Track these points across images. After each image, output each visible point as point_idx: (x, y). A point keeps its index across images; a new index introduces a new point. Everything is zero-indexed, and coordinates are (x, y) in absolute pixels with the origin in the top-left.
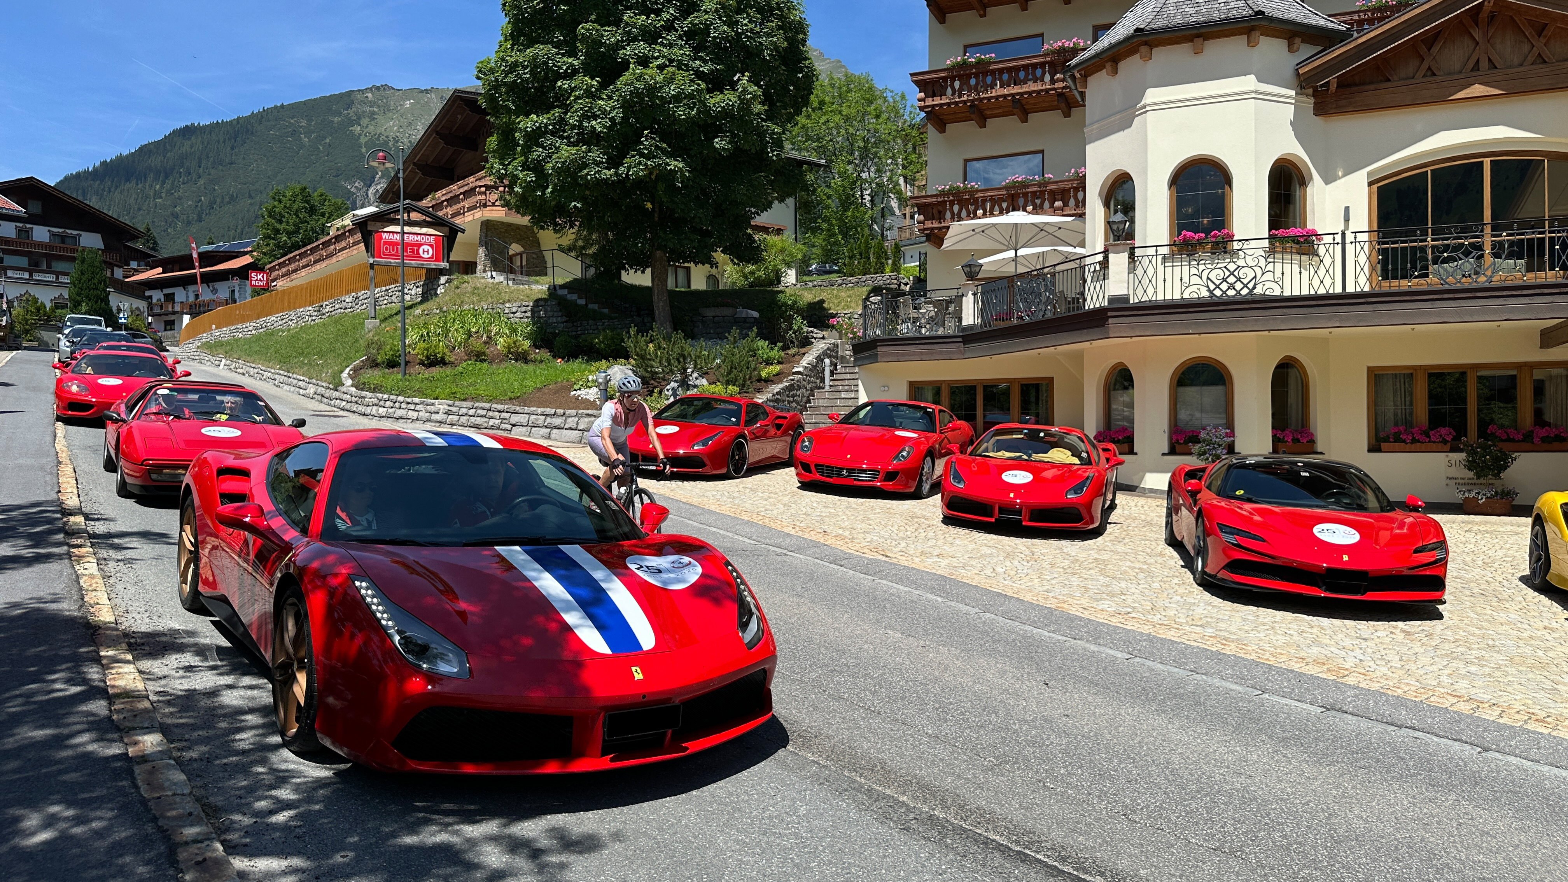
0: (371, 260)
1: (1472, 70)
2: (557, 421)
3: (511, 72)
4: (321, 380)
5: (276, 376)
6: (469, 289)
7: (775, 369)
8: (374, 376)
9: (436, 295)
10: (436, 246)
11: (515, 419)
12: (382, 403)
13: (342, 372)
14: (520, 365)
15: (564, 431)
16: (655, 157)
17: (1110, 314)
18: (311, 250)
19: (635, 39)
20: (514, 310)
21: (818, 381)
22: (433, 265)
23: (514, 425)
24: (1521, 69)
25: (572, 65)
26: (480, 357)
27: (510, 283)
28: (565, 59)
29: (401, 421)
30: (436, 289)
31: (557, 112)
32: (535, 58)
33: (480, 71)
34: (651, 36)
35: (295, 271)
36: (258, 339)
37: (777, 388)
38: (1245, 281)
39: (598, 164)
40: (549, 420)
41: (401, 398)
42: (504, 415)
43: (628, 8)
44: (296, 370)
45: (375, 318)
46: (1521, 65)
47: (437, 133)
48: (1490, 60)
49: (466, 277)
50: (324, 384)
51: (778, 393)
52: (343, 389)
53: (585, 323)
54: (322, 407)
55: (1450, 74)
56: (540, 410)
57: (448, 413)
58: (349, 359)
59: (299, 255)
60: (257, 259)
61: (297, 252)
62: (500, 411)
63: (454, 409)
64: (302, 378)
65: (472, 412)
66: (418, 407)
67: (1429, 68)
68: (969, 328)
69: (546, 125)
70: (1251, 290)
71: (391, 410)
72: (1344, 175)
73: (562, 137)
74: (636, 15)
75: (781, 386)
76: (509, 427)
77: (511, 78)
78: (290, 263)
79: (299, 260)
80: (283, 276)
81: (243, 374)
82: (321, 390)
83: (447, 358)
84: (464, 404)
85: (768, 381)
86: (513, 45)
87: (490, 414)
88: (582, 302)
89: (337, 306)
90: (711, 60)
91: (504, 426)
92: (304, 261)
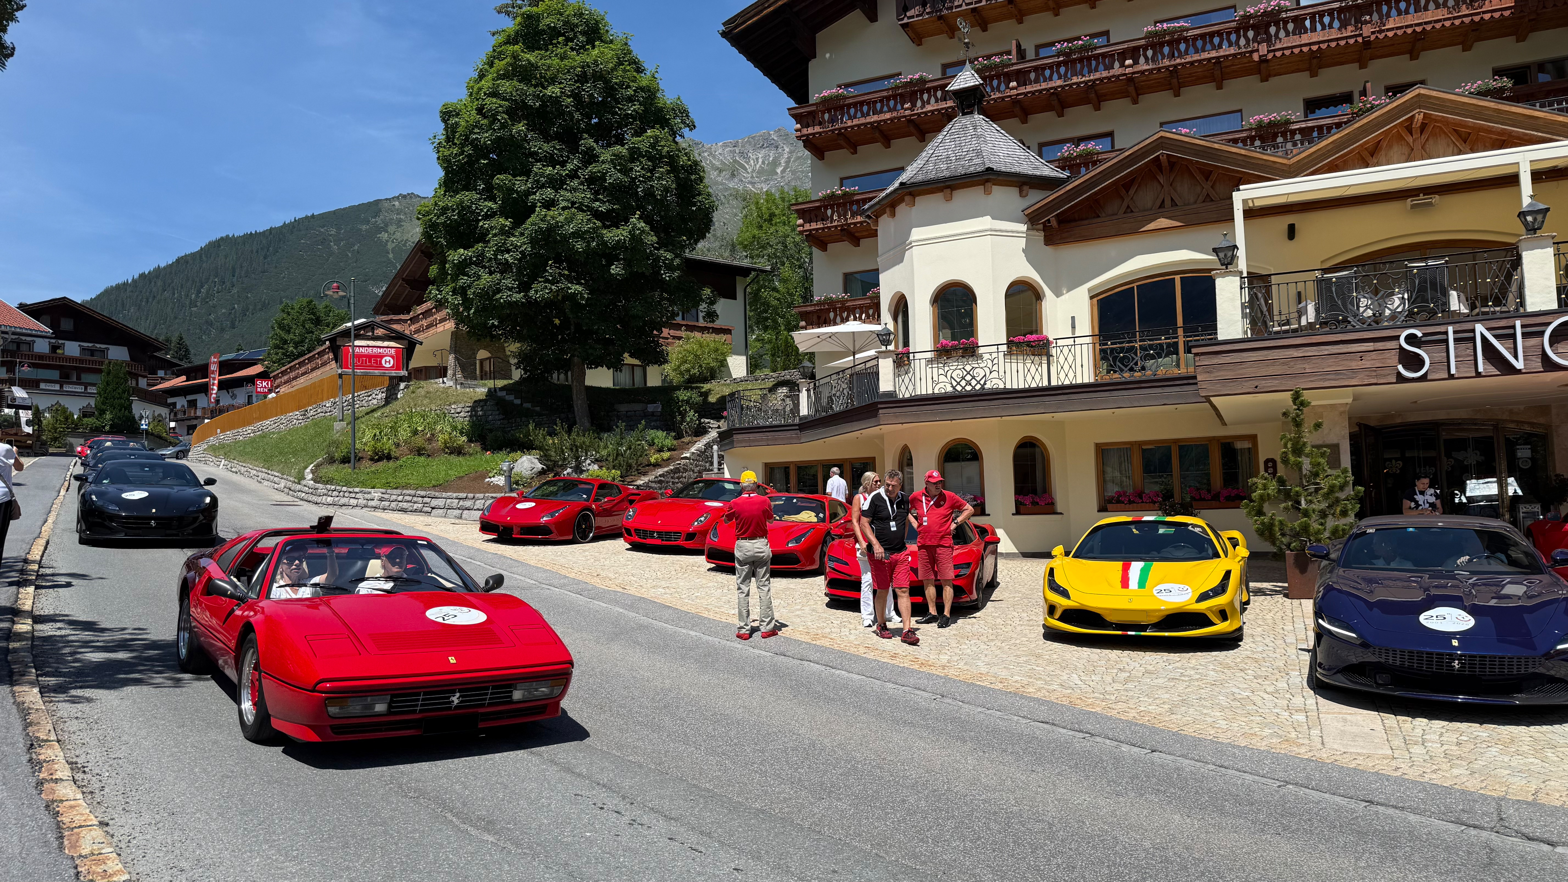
0: (340, 371)
1: (1160, 207)
2: (468, 503)
3: (442, 214)
4: (290, 476)
5: (260, 474)
6: (423, 393)
7: (666, 455)
8: (331, 470)
9: (397, 398)
10: (396, 358)
11: (434, 503)
12: (330, 493)
13: (306, 468)
14: (454, 459)
15: (473, 512)
16: (558, 282)
17: (880, 406)
18: (308, 359)
19: (543, 186)
20: (459, 410)
21: (707, 465)
22: (394, 373)
23: (433, 508)
24: (1195, 206)
25: (492, 209)
26: (420, 452)
27: (458, 387)
28: (486, 203)
29: (344, 507)
30: (397, 394)
31: (479, 246)
32: (462, 202)
33: (419, 213)
34: (557, 183)
35: (295, 378)
36: (253, 441)
37: (660, 471)
38: (978, 379)
39: (510, 289)
40: (461, 503)
41: (344, 489)
42: (427, 500)
43: (537, 161)
44: (274, 467)
45: (342, 420)
46: (1195, 202)
47: (422, 252)
48: (1172, 199)
49: (422, 383)
50: (292, 479)
51: (660, 476)
52: (304, 482)
53: (518, 420)
54: (290, 498)
55: (1145, 210)
56: (455, 495)
57: (381, 500)
58: (314, 457)
59: (299, 364)
60: (267, 367)
61: (297, 362)
62: (423, 497)
63: (386, 496)
64: (277, 474)
65: (400, 498)
66: (358, 496)
67: (1128, 207)
68: (805, 417)
69: (471, 258)
70: (983, 386)
71: (336, 499)
72: (1068, 292)
73: (484, 267)
74: (544, 166)
75: (666, 469)
76: (429, 510)
77: (442, 219)
78: (291, 372)
79: (298, 369)
80: (285, 383)
81: (236, 473)
82: (289, 484)
83: (393, 454)
84: (395, 492)
85: (657, 465)
86: (445, 191)
87: (415, 499)
88: (518, 402)
89: (319, 411)
90: (608, 201)
91: (425, 509)
92: (303, 369)
